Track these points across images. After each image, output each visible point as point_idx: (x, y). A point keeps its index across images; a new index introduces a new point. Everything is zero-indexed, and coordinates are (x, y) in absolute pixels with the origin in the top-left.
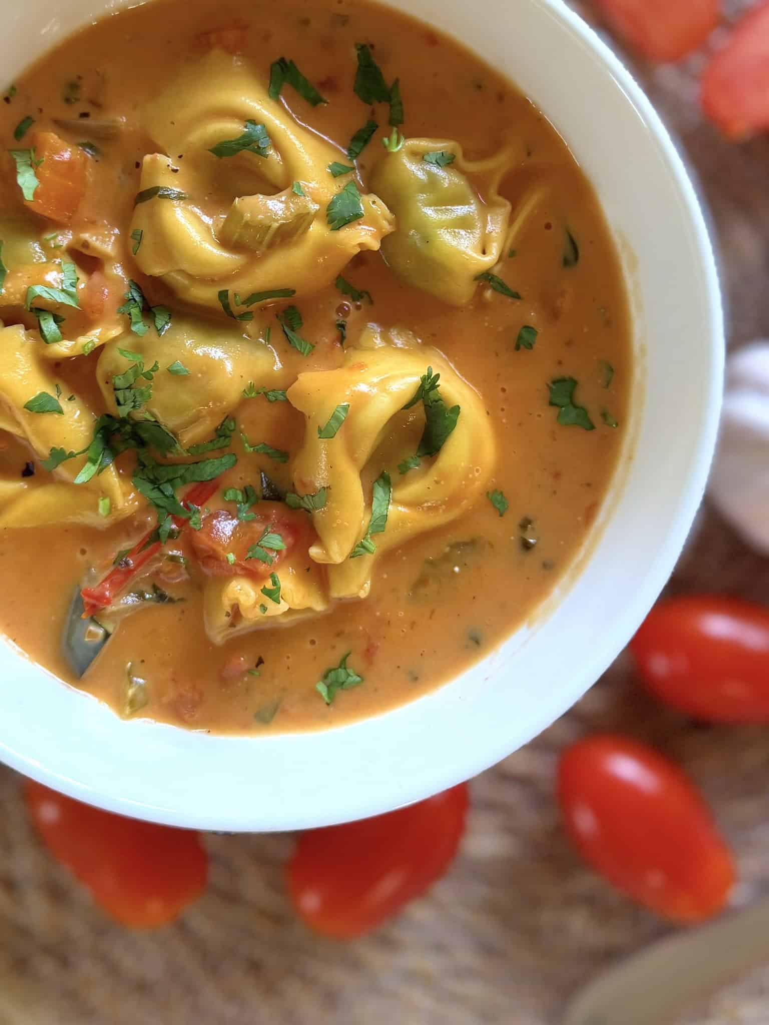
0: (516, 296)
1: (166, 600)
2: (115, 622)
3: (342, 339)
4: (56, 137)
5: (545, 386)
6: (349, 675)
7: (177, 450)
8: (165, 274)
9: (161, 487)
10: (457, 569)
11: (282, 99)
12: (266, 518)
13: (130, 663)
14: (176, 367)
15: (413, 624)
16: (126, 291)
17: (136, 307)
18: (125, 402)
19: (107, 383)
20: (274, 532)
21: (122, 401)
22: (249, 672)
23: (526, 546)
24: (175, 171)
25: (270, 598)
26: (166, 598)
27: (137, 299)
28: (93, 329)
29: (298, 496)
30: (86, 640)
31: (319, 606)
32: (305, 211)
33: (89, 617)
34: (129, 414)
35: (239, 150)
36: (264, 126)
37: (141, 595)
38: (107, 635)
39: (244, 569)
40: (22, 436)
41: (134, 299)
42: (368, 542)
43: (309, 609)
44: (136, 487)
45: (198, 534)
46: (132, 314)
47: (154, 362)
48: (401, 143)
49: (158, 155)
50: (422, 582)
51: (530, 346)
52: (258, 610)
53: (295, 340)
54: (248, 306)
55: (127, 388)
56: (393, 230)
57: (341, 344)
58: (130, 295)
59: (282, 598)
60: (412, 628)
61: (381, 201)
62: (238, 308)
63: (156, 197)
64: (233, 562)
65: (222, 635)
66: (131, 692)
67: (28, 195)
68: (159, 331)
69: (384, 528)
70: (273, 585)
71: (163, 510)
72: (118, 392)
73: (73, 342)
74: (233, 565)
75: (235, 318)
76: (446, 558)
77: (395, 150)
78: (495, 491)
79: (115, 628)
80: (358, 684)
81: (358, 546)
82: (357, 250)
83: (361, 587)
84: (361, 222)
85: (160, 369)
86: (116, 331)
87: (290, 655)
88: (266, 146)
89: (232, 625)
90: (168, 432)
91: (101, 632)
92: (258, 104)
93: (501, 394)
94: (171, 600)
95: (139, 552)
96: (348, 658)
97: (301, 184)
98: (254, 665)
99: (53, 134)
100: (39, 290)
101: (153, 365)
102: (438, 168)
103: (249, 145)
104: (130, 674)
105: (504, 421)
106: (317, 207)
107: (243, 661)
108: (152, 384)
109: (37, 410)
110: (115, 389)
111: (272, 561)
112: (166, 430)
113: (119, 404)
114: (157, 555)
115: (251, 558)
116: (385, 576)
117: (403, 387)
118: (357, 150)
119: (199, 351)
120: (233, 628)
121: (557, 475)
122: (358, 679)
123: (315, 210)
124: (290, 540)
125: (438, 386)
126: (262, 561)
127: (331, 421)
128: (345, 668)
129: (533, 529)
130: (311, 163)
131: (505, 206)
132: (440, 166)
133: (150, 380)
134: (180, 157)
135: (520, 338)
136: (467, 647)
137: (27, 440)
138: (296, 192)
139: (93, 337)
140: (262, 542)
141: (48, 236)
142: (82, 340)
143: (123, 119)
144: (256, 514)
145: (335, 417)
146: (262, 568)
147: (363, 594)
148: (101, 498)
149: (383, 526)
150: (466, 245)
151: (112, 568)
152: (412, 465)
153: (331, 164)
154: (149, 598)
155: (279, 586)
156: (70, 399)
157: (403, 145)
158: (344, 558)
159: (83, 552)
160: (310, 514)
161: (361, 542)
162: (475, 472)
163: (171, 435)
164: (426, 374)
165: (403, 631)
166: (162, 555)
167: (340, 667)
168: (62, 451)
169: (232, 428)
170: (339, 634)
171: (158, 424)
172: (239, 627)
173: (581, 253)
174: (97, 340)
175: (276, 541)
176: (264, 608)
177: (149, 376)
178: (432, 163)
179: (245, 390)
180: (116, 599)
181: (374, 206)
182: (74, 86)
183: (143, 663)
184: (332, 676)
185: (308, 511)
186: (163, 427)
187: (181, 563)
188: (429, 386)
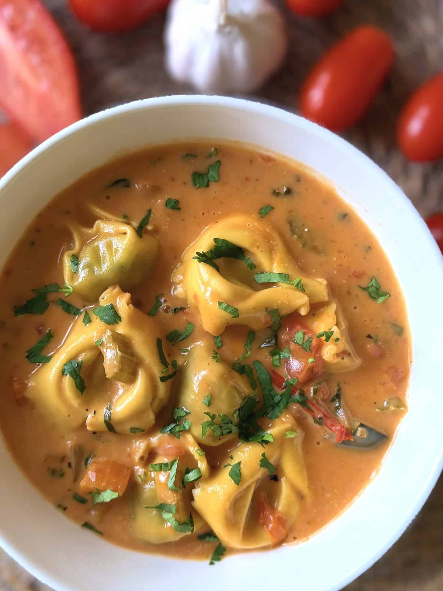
0: (150, 211)
1: (339, 393)
2: (354, 421)
3: (182, 309)
4: (82, 481)
5: (197, 190)
6: (372, 285)
7: (254, 396)
8: (154, 413)
9: (277, 402)
10: (306, 230)
11: (49, 355)
12: (287, 342)
13: (377, 410)
14: (206, 402)
15: (340, 252)
16: (166, 435)
17: (175, 428)
18: (229, 428)
19: (220, 439)
20: (294, 337)
21: (229, 430)
22: (376, 342)
23: (289, 192)
24: (95, 412)
25: (331, 337)
26: (338, 393)
27: (170, 428)
28: (190, 451)
29: (273, 324)
30: (365, 437)
31: (333, 307)
32: (111, 337)
33: (352, 436)
34: (236, 426)
35: (80, 377)
36: (65, 364)
37: (337, 408)
38: (362, 425)
39: (316, 352)
40: (255, 483)
41: (171, 430)
42: (295, 283)
43: (336, 313)
44: (278, 417)
45: (300, 379)
46: (179, 430)
47: (205, 414)
48: (68, 286)
49: (87, 422)
50: (315, 249)
51: (177, 202)
52: (339, 343)
53: (186, 333)
54: (169, 364)
55: (221, 428)
56: (118, 286)
57: (185, 309)
58: (169, 432)
59: (330, 330)
60: (342, 252)
61: (103, 294)
62: (169, 370)
63: (111, 422)
64: (314, 359)
65: (355, 359)
66: (392, 408)
67: (115, 495)
68: (187, 414)
69: (286, 274)
70: (324, 336)
71: (290, 400)
72: (224, 433)
73: (199, 462)
74: (315, 359)
75: (176, 371)
76: (300, 237)
77: (71, 289)
78: (260, 213)
79: (358, 421)
80: (376, 281)
81: (298, 288)
82: (131, 306)
83: (321, 284)
84: (115, 305)
85: (208, 411)
86: (189, 438)
87: (364, 320)
88: (76, 363)
89: (349, 355)
90: (244, 402)
91: (360, 429)
92: (53, 369)
93: (206, 215)
94: (339, 390)
95: (314, 412)
96: (362, 287)
97: (96, 340)
98: (371, 339)
99: (81, 483)
100: (171, 484)
101: (206, 415)
102: (80, 264)
103: (76, 372)
104: (383, 409)
105: (220, 212)
106: (108, 331)
107: (370, 346)
108: (218, 415)
109: (239, 478)
110: (222, 434)
111: (310, 338)
112: (243, 404)
113: (230, 432)
114: (314, 402)
115: (310, 349)
116: (314, 271)
117: (206, 272)
118: (74, 310)
119: (196, 390)
120: (351, 354)
121: (247, 179)
122: (374, 280)
123: (110, 332)
124: (298, 327)
125: (203, 252)
126: (311, 343)
127: (228, 311)
128: (368, 288)
129: (278, 189)
130: (84, 336)
131: (99, 223)
132: (78, 263)
133: (215, 416)
134: (87, 410)
135: (173, 208)
136: (349, 221)
137: (257, 480)
138: (101, 343)
139: (194, 450)
140: (300, 344)
141: (139, 480)
142: (197, 457)
143: (69, 443)
144: (285, 348)
145: (225, 309)
146: (314, 343)
147: (325, 282)
148: (286, 436)
149: (285, 275)
150: (122, 244)
151: (324, 427)
152: (250, 262)
153: (84, 324)
154: (339, 403)
155: (324, 333)
156: (232, 459)
157: (69, 285)
158: (305, 295)
159: (318, 443)
160: (283, 318)
161: (295, 286)
162: (250, 226)
163: (246, 400)
164: (197, 260)
165: (345, 257)
166: (314, 398)
167: (368, 290)
168: (261, 461)
169: (239, 365)
170: (349, 293)
171: (241, 408)
172: (350, 350)
173: (121, 178)
174: (196, 448)
175: (299, 336)
176: (337, 340)
177: (213, 417)
178: (77, 268)
179: (216, 361)
180: (341, 422)
181: (105, 298)
182: (53, 472)
183: (376, 403)
184: (373, 295)
185: (281, 319)
186: (242, 405)
187: (317, 387)
188: (203, 258)
